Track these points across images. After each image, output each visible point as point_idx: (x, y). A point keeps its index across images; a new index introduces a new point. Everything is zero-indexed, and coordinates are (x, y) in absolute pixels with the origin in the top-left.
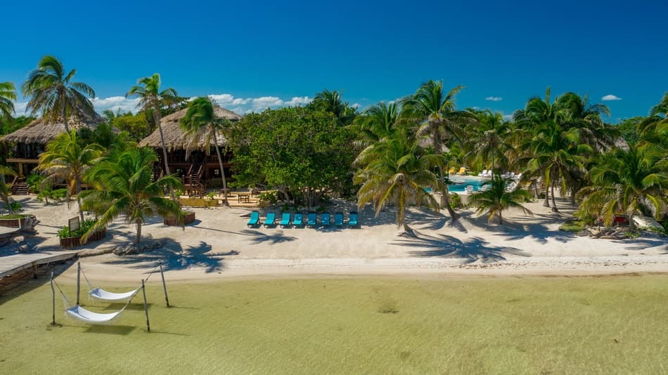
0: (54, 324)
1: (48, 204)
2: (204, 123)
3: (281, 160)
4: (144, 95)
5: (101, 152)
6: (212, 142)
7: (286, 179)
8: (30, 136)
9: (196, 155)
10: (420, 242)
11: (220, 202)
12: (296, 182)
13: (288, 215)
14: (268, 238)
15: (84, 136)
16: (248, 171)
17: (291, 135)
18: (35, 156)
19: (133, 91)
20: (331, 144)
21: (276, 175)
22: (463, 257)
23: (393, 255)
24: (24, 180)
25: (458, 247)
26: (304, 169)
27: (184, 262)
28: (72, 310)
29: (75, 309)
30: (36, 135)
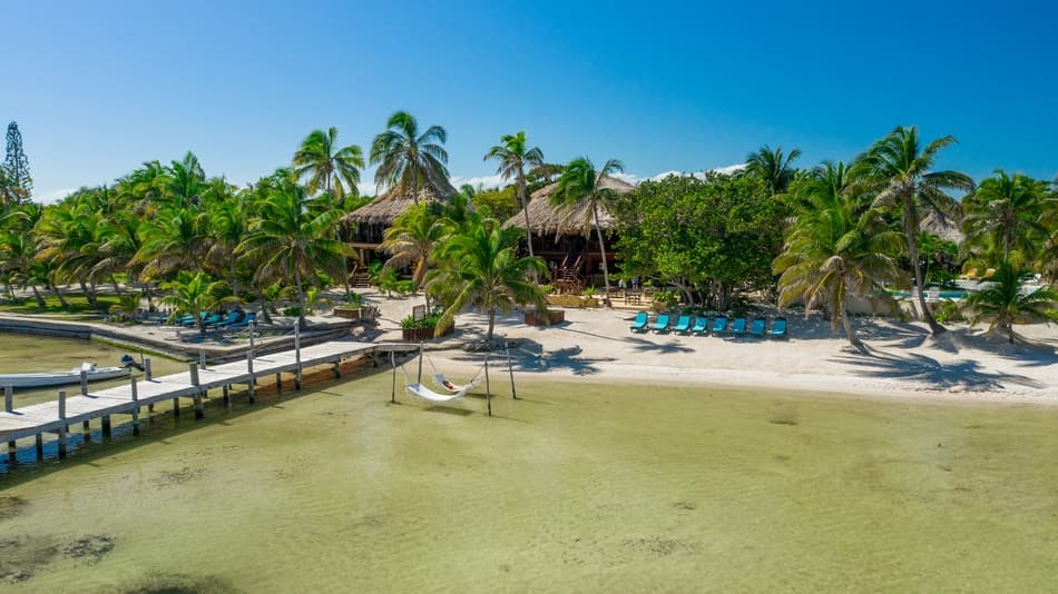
0: (393, 402)
1: (391, 297)
2: (582, 193)
3: (680, 242)
4: (506, 157)
5: (453, 229)
6: (594, 222)
7: (685, 267)
8: (374, 214)
9: (575, 241)
10: (872, 361)
11: (601, 303)
12: (698, 271)
13: (687, 318)
14: (656, 347)
15: (435, 210)
16: (636, 258)
17: (695, 209)
18: (379, 239)
19: (493, 153)
20: (752, 220)
21: (669, 263)
22: (934, 381)
23: (823, 371)
24: (365, 271)
25: (931, 370)
26: (710, 256)
27: (543, 363)
28: (412, 386)
29: (416, 386)
30: (381, 214)
